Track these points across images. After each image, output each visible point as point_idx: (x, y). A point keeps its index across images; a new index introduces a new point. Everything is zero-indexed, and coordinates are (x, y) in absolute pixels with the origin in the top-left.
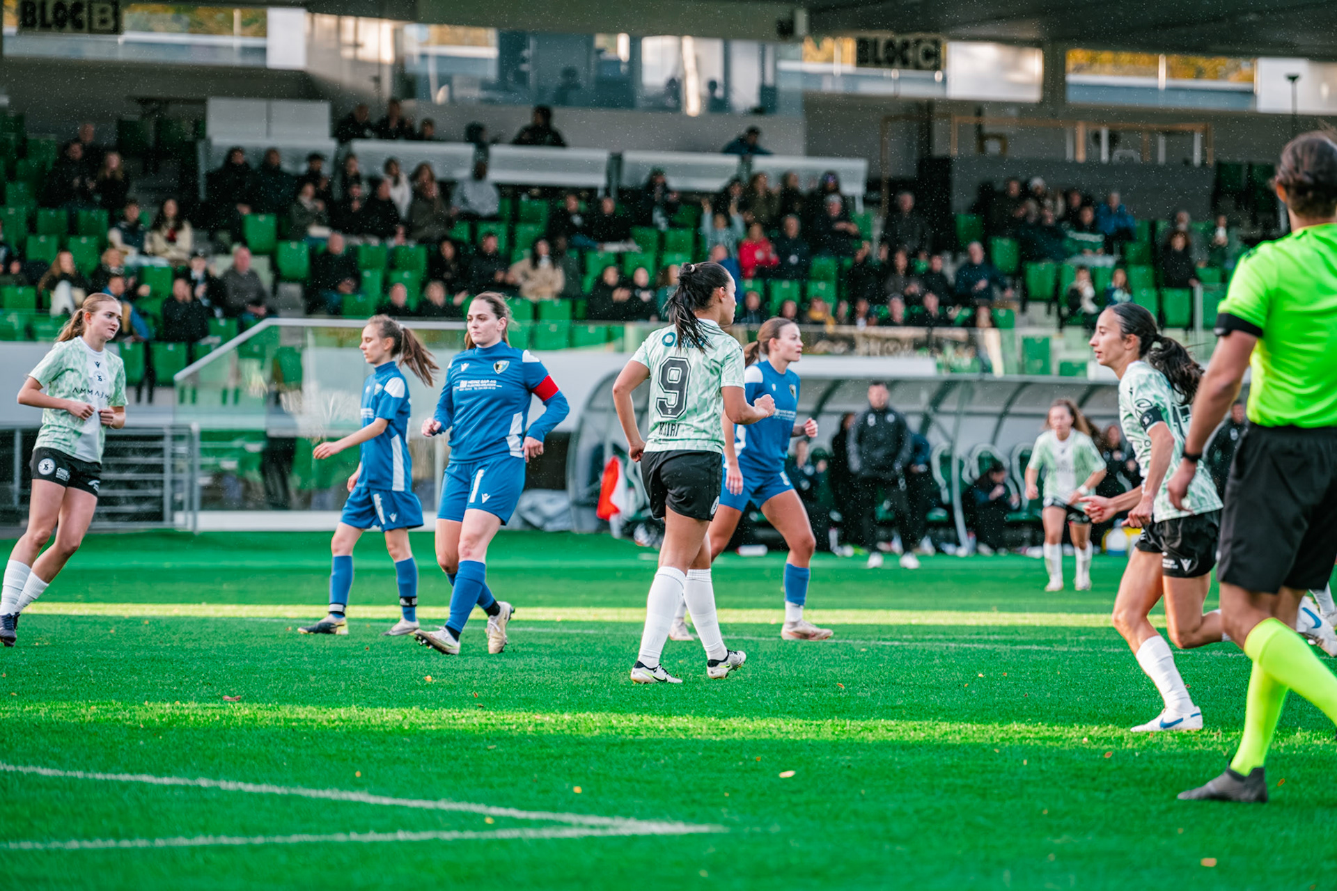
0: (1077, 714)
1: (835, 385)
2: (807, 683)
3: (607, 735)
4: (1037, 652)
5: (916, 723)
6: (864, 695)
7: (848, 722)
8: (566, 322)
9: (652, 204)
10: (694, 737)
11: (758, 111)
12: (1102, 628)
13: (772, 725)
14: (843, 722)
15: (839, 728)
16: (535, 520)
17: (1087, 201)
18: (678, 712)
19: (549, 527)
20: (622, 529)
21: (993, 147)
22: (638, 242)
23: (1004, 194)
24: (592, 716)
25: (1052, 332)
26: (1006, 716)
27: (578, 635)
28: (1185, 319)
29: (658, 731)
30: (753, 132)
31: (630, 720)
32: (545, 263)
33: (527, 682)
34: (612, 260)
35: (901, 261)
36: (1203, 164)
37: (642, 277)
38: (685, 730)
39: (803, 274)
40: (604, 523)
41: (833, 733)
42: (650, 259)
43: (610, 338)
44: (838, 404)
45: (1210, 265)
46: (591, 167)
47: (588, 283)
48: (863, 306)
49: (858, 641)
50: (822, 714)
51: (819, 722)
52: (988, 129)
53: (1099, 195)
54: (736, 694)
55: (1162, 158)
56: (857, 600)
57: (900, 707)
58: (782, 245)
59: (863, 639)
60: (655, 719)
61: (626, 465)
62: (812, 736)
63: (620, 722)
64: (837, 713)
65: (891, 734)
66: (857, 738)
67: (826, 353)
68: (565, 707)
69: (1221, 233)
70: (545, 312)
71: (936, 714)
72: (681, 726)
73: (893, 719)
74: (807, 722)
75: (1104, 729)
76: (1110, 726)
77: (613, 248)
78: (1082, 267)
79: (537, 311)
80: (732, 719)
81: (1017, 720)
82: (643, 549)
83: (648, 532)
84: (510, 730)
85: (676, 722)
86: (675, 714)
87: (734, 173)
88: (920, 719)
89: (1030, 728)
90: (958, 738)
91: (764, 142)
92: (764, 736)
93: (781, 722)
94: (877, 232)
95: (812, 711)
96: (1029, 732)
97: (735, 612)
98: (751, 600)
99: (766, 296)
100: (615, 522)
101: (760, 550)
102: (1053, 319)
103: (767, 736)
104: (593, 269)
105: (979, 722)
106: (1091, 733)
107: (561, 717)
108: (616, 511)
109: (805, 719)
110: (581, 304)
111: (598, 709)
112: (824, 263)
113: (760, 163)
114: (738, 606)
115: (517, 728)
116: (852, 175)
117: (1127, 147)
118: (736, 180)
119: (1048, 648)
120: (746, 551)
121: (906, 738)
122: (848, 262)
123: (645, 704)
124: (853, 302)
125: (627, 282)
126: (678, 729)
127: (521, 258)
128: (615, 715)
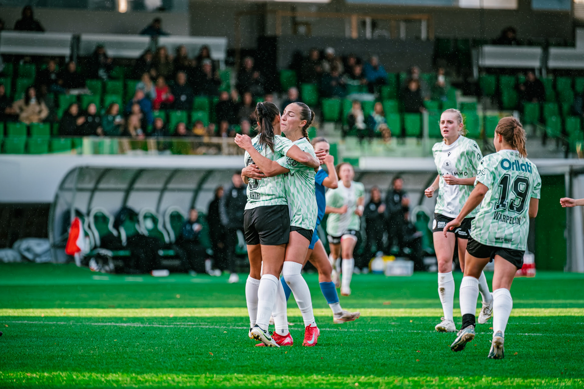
0: (352, 369)
1: (209, 173)
2: (191, 352)
3: (70, 385)
4: (329, 332)
5: (255, 376)
6: (225, 359)
7: (215, 376)
8: (47, 137)
9: (98, 65)
10: (122, 386)
11: (161, 9)
12: (368, 317)
13: (169, 378)
14: (212, 376)
15: (209, 379)
16: (30, 256)
17: (359, 62)
18: (113, 371)
19: (38, 260)
20: (82, 262)
21: (302, 30)
22: (90, 89)
23: (309, 58)
24: (61, 374)
25: (338, 140)
26: (310, 370)
27: (54, 325)
28: (417, 131)
29: (101, 382)
30: (157, 21)
31: (84, 376)
32: (33, 101)
33: (22, 354)
34: (74, 100)
35: (248, 98)
36: (428, 39)
37: (93, 109)
38: (117, 382)
39: (189, 107)
40: (71, 258)
41: (206, 382)
42: (97, 98)
43: (73, 146)
44: (211, 185)
45: (432, 99)
46: (60, 44)
47: (60, 113)
48: (225, 125)
49: (222, 327)
50: (199, 371)
51: (198, 376)
52: (299, 19)
53: (365, 59)
54: (148, 360)
55: (403, 35)
56: (221, 302)
57: (247, 366)
58: (175, 89)
59: (225, 325)
60: (99, 375)
61: (83, 223)
62: (193, 384)
63: (77, 377)
64: (208, 370)
65: (240, 382)
66: (220, 385)
67: (205, 154)
68: (45, 368)
69: (441, 79)
70: (34, 131)
71: (267, 370)
72: (114, 379)
73: (242, 373)
74: (190, 376)
75: (368, 378)
76: (372, 376)
77: (75, 92)
78: (355, 101)
79: (29, 131)
80: (145, 375)
81: (316, 373)
82: (94, 273)
83: (97, 263)
84: (12, 382)
85: (111, 377)
86: (111, 372)
87: (146, 47)
88: (258, 373)
89: (324, 378)
90: (280, 384)
91: (165, 27)
92: (164, 384)
93: (175, 376)
94: (233, 81)
95: (193, 369)
96: (323, 380)
97: (149, 310)
98: (159, 303)
99: (167, 121)
100: (77, 256)
101: (164, 273)
102: (339, 133)
103: (166, 385)
104: (63, 106)
105: (293, 374)
106: (360, 380)
107: (42, 374)
108: (78, 250)
109: (189, 374)
110: (56, 126)
111: (65, 369)
112: (202, 100)
113: (163, 40)
114: (151, 307)
115: (16, 381)
116: (218, 47)
117: (382, 29)
118: (148, 51)
119: (335, 330)
120: (157, 273)
121: (250, 385)
122: (216, 100)
123: (93, 366)
124: (219, 124)
125: (83, 112)
126: (113, 381)
127: (20, 98)
128: (75, 373)
